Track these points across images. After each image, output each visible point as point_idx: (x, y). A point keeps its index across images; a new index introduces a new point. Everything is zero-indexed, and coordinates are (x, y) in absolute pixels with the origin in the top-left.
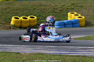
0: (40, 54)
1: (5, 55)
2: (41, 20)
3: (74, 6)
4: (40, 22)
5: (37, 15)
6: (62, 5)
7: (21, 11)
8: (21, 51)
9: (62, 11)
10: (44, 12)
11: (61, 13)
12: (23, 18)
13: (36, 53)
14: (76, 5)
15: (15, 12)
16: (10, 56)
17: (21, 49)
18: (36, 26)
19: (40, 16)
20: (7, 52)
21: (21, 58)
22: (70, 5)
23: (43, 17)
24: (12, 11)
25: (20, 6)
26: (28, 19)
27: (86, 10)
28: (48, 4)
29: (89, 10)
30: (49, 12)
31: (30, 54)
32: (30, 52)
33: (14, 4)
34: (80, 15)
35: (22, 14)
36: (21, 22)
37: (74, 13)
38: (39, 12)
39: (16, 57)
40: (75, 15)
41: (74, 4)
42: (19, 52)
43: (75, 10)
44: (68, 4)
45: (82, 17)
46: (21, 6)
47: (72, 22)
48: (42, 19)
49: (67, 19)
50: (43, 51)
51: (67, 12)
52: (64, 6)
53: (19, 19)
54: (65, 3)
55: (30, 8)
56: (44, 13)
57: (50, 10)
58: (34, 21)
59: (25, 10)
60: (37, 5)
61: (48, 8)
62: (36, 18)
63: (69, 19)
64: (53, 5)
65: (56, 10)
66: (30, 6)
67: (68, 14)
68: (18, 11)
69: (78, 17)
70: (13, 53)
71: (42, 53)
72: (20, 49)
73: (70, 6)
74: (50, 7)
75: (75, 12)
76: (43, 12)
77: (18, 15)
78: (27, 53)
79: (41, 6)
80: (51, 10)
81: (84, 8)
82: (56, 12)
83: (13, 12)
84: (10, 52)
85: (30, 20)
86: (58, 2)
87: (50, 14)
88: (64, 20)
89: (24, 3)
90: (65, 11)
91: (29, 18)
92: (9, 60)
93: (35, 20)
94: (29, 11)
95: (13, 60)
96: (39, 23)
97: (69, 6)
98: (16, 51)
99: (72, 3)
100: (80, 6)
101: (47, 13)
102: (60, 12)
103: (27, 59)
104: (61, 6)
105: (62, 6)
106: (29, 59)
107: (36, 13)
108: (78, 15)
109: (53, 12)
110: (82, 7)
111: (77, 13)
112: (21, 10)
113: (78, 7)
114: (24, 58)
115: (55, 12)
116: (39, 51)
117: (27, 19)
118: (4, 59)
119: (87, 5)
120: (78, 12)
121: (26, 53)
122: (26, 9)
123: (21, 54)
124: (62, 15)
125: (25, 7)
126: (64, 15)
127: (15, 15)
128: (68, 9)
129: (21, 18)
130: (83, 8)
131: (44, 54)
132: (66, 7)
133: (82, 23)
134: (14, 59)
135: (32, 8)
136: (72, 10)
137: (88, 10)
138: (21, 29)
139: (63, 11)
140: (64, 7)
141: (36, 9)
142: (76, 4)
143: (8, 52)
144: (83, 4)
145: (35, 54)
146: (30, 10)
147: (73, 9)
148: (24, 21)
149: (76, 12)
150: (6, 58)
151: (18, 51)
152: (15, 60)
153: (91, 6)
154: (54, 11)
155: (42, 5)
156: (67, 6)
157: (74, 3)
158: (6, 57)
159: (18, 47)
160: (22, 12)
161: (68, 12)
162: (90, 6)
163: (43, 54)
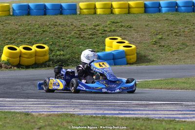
0: (67, 115)
1: (5, 118)
2: (56, 52)
3: (116, 25)
4: (54, 55)
5: (48, 43)
6: (94, 24)
7: (21, 35)
8: (31, 110)
9: (94, 34)
10: (62, 36)
11: (93, 38)
12: (24, 48)
13: (59, 113)
14: (120, 24)
15: (8, 38)
16: (14, 119)
17: (30, 105)
18: (47, 63)
19: (56, 44)
20: (7, 112)
21: (34, 122)
22: (109, 24)
23: (59, 46)
24: (3, 35)
25: (17, 27)
26: (33, 50)
27: (138, 33)
28: (68, 22)
29: (143, 34)
30: (70, 37)
31: (50, 115)
32: (48, 112)
33: (7, 22)
34: (127, 43)
35: (21, 41)
36: (20, 56)
37: (117, 39)
38: (52, 38)
39: (25, 121)
40: (118, 42)
41: (115, 23)
42: (28, 112)
43: (119, 34)
44: (105, 22)
45: (131, 47)
46: (20, 26)
47: (113, 55)
48: (58, 50)
49: (104, 50)
50: (72, 110)
51: (103, 37)
52: (98, 25)
53: (16, 49)
54: (99, 21)
55: (37, 29)
56: (63, 39)
57: (73, 34)
58: (44, 54)
59: (27, 34)
60: (48, 24)
61: (68, 29)
62: (47, 47)
63: (108, 50)
64: (78, 23)
65: (84, 34)
66: (36, 26)
67: (105, 40)
68: (13, 36)
69: (124, 47)
70: (19, 113)
71: (71, 113)
72: (27, 105)
73: (109, 26)
74: (73, 27)
75: (118, 36)
76: (59, 37)
77: (14, 43)
78: (43, 113)
79: (56, 25)
80: (75, 33)
81: (135, 30)
82: (84, 37)
83: (5, 37)
84: (13, 112)
85: (36, 52)
86: (86, 19)
87: (72, 41)
88: (98, 52)
89: (25, 20)
90: (100, 35)
91: (34, 48)
92: (13, 127)
93: (45, 52)
94: (35, 36)
95: (21, 127)
96: (52, 58)
97: (106, 27)
98: (23, 110)
99: (113, 21)
100: (128, 26)
101: (67, 39)
102: (91, 36)
103: (46, 126)
104: (92, 26)
105: (95, 26)
106: (49, 125)
107: (47, 39)
108: (124, 42)
109: (77, 37)
110: (130, 27)
111: (123, 39)
112: (19, 34)
113: (123, 29)
114: (41, 123)
115: (82, 37)
116: (64, 110)
117: (31, 49)
118: (5, 124)
119: (140, 25)
120: (123, 37)
121: (41, 113)
122: (29, 31)
123: (32, 115)
124: (95, 42)
125: (28, 28)
126: (99, 43)
127: (9, 43)
128: (105, 31)
129: (20, 49)
130: (132, 29)
131: (74, 114)
132: (101, 27)
133: (131, 57)
134: (22, 125)
135: (40, 31)
136: (112, 33)
137: (141, 34)
138: (22, 68)
139: (96, 34)
140: (97, 28)
141: (47, 31)
142: (119, 21)
143: (10, 112)
144: (132, 23)
145: (59, 116)
146: (36, 34)
147: (114, 31)
148: (25, 54)
149: (120, 36)
150: (8, 123)
151: (27, 110)
152: (24, 126)
153: (146, 26)
154: (80, 35)
155: (58, 24)
156: (103, 25)
157: (115, 21)
158: (8, 121)
159: (23, 103)
160: (22, 37)
161: (106, 37)
162: (144, 27)
163: (72, 115)
